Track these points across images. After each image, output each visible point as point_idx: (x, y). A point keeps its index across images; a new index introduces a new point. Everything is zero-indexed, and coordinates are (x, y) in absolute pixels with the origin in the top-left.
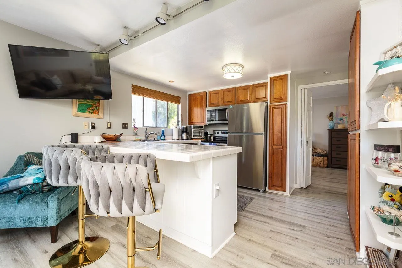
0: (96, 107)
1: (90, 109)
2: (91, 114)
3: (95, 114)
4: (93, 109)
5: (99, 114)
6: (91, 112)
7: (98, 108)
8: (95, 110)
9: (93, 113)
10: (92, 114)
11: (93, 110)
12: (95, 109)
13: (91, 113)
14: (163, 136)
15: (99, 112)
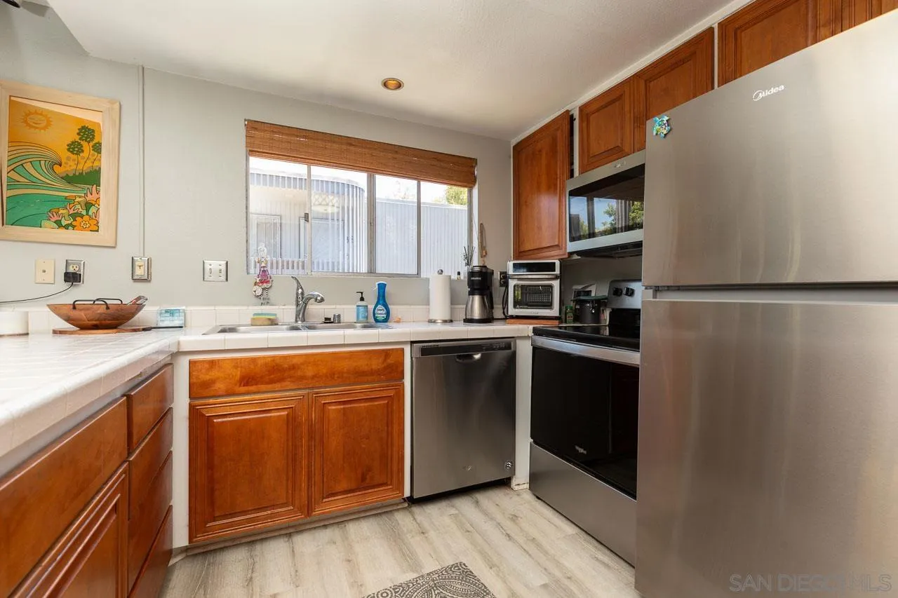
0: (88, 205)
1: (61, 211)
2: (62, 231)
3: (84, 229)
4: (71, 212)
5: (97, 231)
6: (64, 223)
7: (93, 210)
8: (82, 216)
9: (74, 227)
10: (70, 231)
11: (75, 216)
12: (84, 212)
13: (66, 227)
14: (380, 307)
15: (98, 223)
